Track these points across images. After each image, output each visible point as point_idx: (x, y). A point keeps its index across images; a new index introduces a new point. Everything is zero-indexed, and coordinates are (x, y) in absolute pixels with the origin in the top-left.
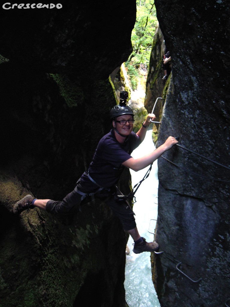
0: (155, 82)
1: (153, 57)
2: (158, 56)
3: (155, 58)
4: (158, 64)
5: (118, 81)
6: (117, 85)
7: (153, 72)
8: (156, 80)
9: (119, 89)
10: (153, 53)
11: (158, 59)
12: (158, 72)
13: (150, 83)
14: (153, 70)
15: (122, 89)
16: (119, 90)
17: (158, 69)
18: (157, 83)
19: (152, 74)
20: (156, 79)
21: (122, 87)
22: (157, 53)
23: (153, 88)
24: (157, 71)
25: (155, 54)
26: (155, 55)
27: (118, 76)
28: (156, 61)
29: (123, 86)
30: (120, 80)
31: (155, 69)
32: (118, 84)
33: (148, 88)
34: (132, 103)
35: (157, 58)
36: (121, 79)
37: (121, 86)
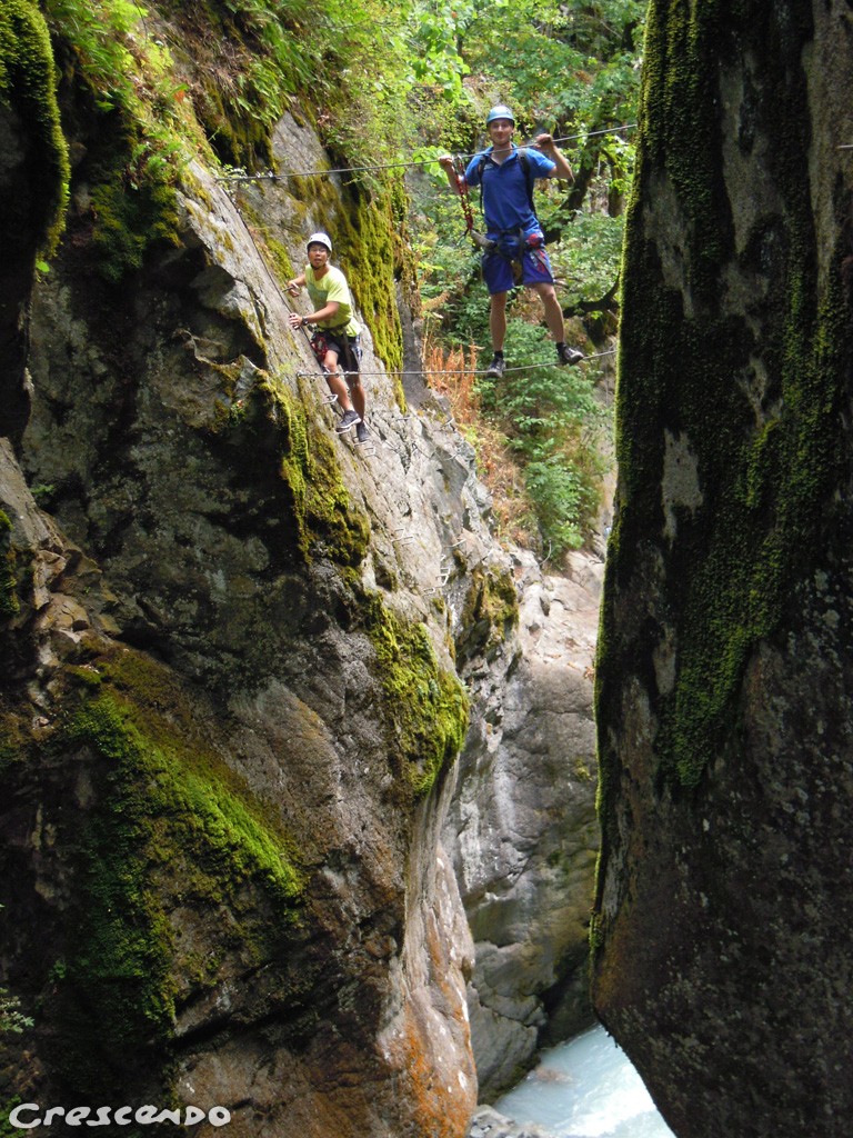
0: (736, 696)
1: (675, 273)
2: (751, 262)
3: (710, 293)
4: (774, 393)
5: (265, 576)
6: (261, 627)
7: (696, 527)
8: (741, 671)
9: (295, 662)
10: (665, 199)
11: (762, 309)
12: (774, 538)
13: (650, 684)
14: (681, 483)
15: (332, 659)
16: (290, 680)
17: (767, 493)
18: (768, 718)
19: (681, 562)
20: (750, 651)
21: (333, 635)
22: (744, 214)
23: (705, 783)
24: (762, 516)
25: (712, 217)
26: (697, 240)
27: (268, 511)
28: (730, 344)
29: (344, 623)
30: (285, 554)
31: (714, 476)
32: (271, 612)
33: (628, 756)
34: (534, 711)
35: (739, 293)
36: (306, 539)
37: (322, 625)
